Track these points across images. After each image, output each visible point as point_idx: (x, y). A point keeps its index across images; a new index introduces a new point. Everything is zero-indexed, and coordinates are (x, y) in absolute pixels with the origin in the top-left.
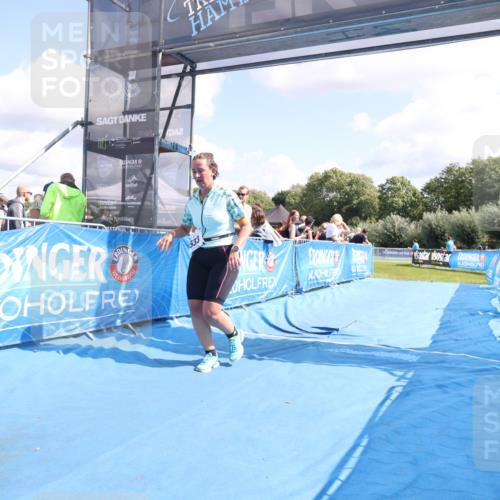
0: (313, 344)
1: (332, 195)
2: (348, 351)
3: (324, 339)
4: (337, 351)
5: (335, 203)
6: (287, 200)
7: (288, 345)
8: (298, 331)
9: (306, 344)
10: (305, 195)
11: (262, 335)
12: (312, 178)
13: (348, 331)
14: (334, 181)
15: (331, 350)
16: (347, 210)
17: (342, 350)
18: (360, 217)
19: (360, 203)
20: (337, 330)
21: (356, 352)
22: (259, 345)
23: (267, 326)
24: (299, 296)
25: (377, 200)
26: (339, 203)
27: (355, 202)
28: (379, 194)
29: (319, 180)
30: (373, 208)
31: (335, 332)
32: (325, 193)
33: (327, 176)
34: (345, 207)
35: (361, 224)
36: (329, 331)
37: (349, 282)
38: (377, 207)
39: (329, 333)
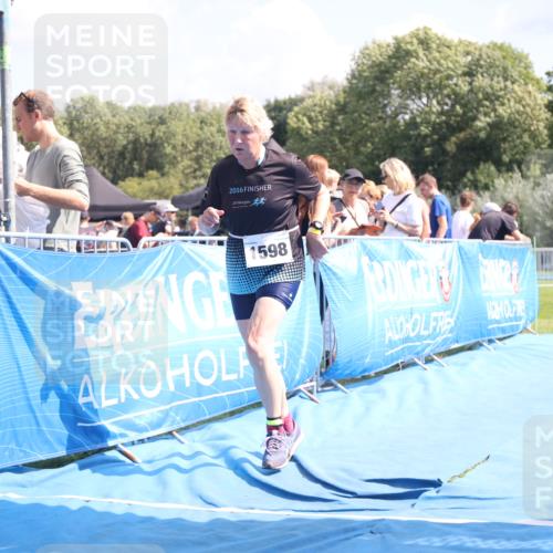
0: (372, 528)
1: (417, 105)
2: (469, 542)
3: (402, 512)
4: (437, 542)
5: (424, 130)
6: (292, 122)
7: (302, 535)
8: (327, 493)
9: (350, 530)
10: (342, 108)
11: (228, 512)
12: (365, 53)
13: (466, 485)
14: (421, 63)
15: (422, 541)
16: (460, 146)
17: (453, 541)
18: (498, 164)
19: (496, 126)
20: (436, 484)
21: (491, 544)
22: (222, 539)
23: (244, 484)
24: (330, 395)
25: (545, 114)
26: (436, 128)
27: (482, 122)
28: (549, 97)
29: (381, 63)
30: (533, 136)
31: (432, 492)
32: (396, 101)
33: (400, 54)
34: (453, 139)
35: (499, 182)
36: (414, 488)
37: (470, 348)
38: (546, 132)
39: (415, 495)
